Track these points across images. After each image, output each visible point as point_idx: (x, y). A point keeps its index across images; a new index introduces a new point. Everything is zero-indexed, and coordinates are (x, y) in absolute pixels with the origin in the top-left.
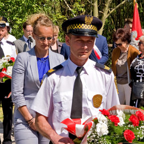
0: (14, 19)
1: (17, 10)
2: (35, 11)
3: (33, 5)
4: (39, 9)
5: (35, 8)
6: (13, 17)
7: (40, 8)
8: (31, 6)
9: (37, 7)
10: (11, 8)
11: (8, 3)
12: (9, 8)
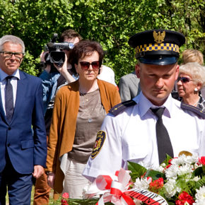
0: (121, 38)
1: (127, 22)
2: (157, 25)
3: (154, 15)
4: (165, 22)
5: (157, 20)
6: (119, 34)
7: (165, 20)
8: (151, 16)
9: (161, 17)
10: (116, 20)
11: (112, 10)
12: (113, 20)
